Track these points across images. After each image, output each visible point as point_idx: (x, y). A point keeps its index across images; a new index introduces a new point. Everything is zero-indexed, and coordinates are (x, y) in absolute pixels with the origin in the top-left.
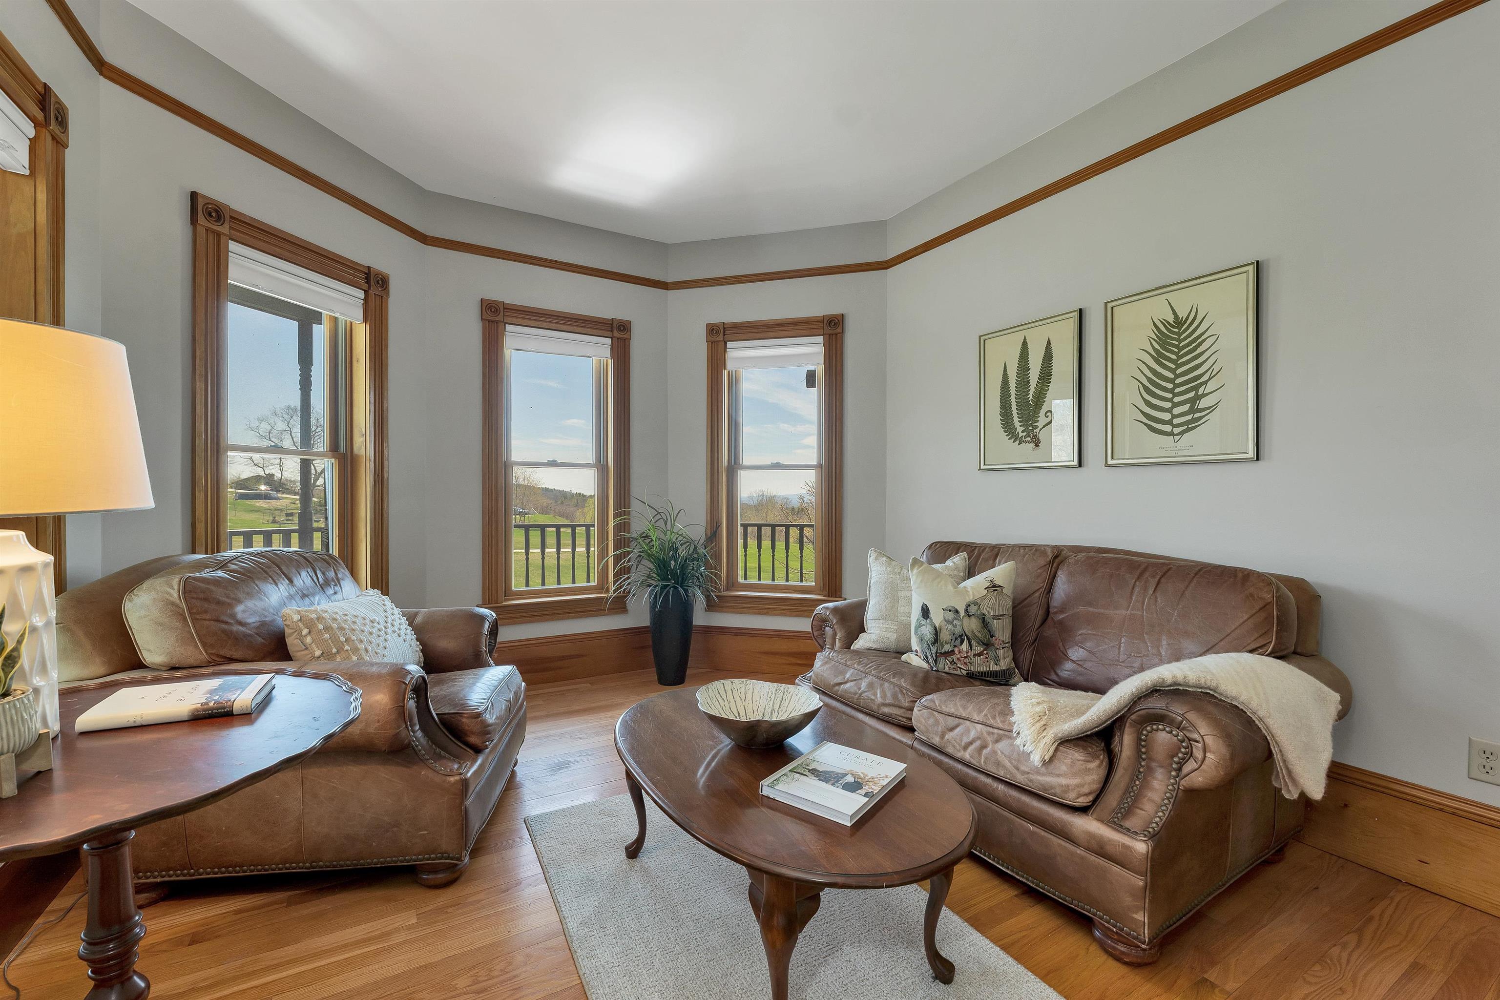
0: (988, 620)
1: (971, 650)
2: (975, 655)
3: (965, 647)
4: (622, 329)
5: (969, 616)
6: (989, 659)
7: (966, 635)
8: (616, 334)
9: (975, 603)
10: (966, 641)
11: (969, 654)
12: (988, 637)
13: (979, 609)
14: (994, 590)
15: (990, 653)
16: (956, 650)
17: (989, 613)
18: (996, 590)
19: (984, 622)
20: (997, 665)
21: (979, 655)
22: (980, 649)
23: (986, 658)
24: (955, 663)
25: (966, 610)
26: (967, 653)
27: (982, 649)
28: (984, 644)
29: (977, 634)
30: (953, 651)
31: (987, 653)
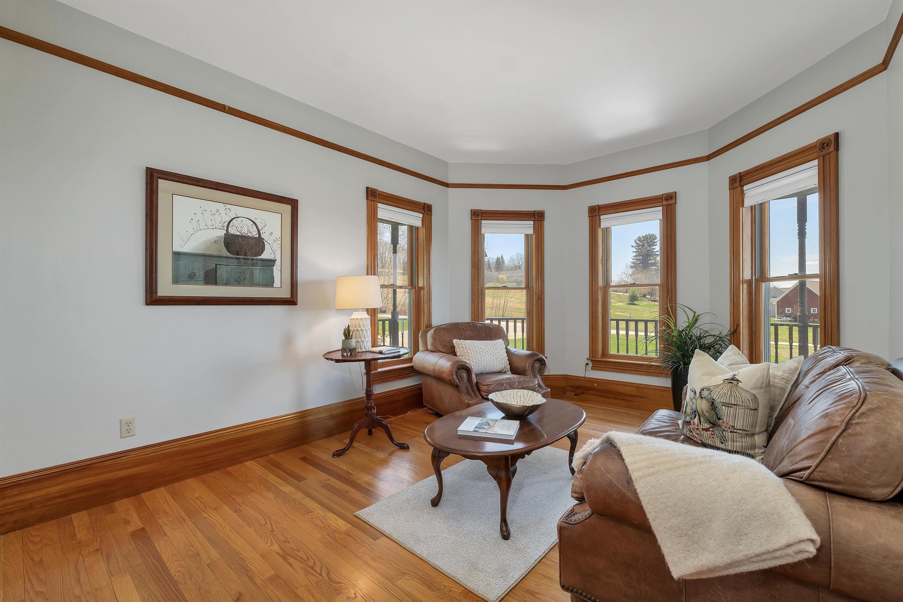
0: (717, 405)
1: (700, 425)
2: (703, 429)
3: (696, 420)
4: (669, 198)
5: (702, 398)
6: (714, 437)
7: (698, 412)
8: (665, 203)
9: (708, 389)
10: (697, 416)
11: (699, 427)
12: (714, 418)
13: (710, 394)
14: (730, 382)
15: (716, 432)
16: (692, 421)
17: (718, 400)
18: (732, 383)
19: (713, 404)
20: (722, 443)
21: (707, 430)
22: (707, 426)
23: (712, 434)
24: (691, 432)
25: (700, 393)
26: (698, 426)
27: (708, 426)
28: (710, 422)
29: (705, 413)
30: (690, 422)
31: (713, 431)
